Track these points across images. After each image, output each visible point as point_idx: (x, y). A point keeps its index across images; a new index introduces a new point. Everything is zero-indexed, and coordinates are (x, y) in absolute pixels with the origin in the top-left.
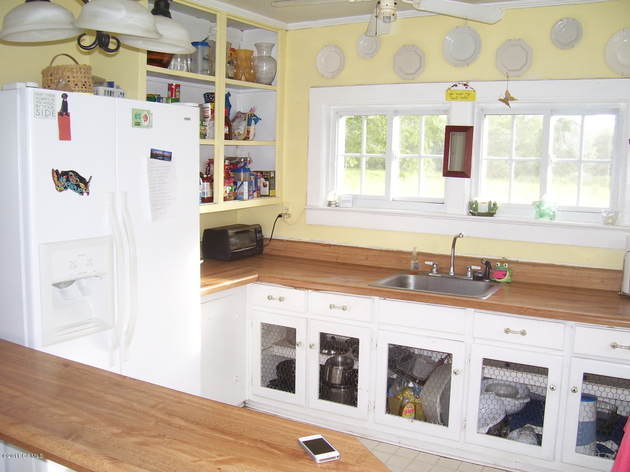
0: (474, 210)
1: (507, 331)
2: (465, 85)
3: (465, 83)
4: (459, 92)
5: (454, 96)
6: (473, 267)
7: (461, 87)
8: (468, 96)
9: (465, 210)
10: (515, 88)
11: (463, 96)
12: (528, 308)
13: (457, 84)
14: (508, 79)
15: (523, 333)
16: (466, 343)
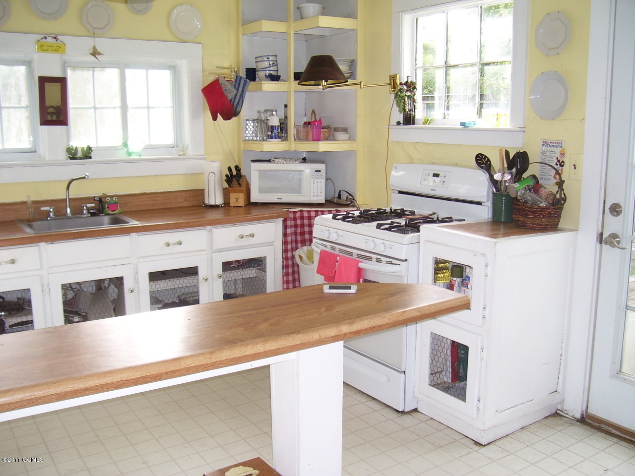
0: (73, 155)
1: (168, 245)
2: (55, 38)
3: (54, 36)
4: (50, 45)
5: (45, 48)
6: (89, 205)
7: (50, 40)
8: (59, 48)
9: (63, 155)
10: (101, 44)
11: (54, 48)
12: (181, 223)
13: (47, 37)
14: (94, 36)
15: (180, 243)
16: (132, 264)
